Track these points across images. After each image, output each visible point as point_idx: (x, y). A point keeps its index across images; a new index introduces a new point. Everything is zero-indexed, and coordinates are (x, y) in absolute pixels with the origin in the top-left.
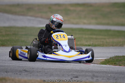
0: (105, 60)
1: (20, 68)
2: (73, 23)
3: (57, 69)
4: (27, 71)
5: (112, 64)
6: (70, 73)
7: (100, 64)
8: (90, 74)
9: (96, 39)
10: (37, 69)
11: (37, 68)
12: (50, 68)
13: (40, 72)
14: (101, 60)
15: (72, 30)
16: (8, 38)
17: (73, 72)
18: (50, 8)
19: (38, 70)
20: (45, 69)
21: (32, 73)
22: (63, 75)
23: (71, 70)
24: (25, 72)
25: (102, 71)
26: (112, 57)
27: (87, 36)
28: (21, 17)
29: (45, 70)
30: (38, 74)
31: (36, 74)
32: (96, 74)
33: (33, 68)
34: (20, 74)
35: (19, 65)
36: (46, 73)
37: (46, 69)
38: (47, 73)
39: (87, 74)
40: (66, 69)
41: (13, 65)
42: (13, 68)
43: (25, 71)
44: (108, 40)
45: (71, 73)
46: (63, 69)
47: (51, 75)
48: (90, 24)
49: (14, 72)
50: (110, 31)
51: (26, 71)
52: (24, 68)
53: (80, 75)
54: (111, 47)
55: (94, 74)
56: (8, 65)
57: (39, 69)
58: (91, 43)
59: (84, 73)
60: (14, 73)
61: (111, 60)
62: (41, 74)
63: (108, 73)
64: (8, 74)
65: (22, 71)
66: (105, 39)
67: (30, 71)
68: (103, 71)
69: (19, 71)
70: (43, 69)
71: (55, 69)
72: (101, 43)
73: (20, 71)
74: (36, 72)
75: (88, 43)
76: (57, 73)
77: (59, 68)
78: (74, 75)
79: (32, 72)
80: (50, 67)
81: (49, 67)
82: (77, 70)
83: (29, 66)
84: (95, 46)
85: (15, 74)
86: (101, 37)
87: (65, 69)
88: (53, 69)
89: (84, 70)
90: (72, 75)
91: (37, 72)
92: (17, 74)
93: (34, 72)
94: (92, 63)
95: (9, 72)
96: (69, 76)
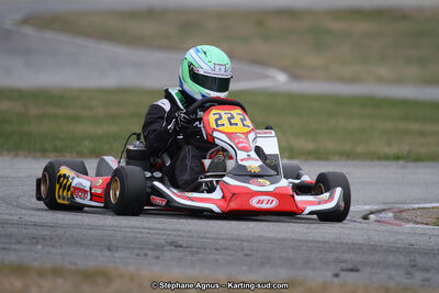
1: (157, 237)
2: (341, 79)
3: (284, 240)
4: (181, 246)
6: (332, 256)
7: (434, 224)
8: (401, 257)
9: (422, 134)
10: (217, 238)
11: (214, 236)
12: (261, 237)
13: (225, 249)
15: (339, 102)
16: (113, 129)
18: (260, 23)
19: (221, 242)
20: (242, 241)
21: (197, 253)
22: (306, 263)
23: (335, 243)
24: (172, 247)
27: (389, 125)
29: (245, 244)
30: (220, 257)
31: (211, 257)
32: (421, 260)
33: (202, 235)
34: (158, 258)
35: (152, 225)
36: (247, 255)
37: (248, 241)
38: (249, 252)
39: (391, 258)
40: (317, 242)
42: (129, 234)
45: (336, 255)
46: (307, 241)
47: (265, 261)
48: (399, 81)
49: (135, 248)
51: (177, 246)
52: (169, 235)
53: (365, 264)
55: (415, 260)
56: (116, 224)
57: (222, 239)
58: (405, 148)
59: (377, 257)
60: (136, 251)
62: (229, 258)
64: (117, 255)
65: (163, 246)
67: (191, 247)
69: (151, 247)
71: (278, 240)
73: (158, 247)
74: (214, 252)
75: (394, 150)
76: (284, 255)
77: (294, 236)
78: (346, 261)
79: (198, 248)
80: (260, 233)
81: (256, 234)
82: (353, 244)
84: (419, 159)
85: (138, 255)
87: (312, 241)
88: (270, 240)
89: (378, 244)
90: (336, 261)
91: (217, 250)
92: (146, 255)
93: (205, 249)
94: (408, 221)
95: (117, 247)
96: (326, 264)
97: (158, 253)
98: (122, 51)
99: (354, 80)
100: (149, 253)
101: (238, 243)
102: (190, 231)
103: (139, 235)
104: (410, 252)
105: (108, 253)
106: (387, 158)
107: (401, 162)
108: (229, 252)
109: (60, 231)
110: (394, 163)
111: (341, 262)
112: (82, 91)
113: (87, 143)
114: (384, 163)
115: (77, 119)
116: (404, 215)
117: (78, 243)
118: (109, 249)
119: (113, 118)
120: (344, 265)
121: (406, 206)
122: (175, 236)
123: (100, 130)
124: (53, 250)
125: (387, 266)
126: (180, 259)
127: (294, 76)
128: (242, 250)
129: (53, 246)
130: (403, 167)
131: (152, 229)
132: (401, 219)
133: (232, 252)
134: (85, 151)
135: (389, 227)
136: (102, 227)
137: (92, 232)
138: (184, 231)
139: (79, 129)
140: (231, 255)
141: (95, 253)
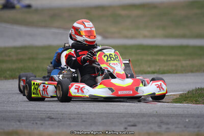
0: (181, 95)
2: (126, 37)
3: (102, 113)
4: (53, 118)
5: (192, 102)
6: (123, 120)
7: (171, 102)
9: (165, 61)
11: (69, 113)
12: (91, 112)
13: (74, 119)
14: (174, 95)
16: (21, 65)
17: (129, 117)
18: (87, 13)
19: (72, 115)
20: (82, 114)
21: (61, 121)
22: (112, 123)
25: (176, 113)
26: (191, 90)
27: (149, 58)
29: (83, 116)
30: (71, 123)
31: (68, 123)
32: (165, 120)
33: (63, 113)
34: (42, 124)
35: (39, 109)
36: (84, 121)
37: (85, 114)
39: (151, 119)
40: (117, 113)
41: (31, 109)
42: (29, 114)
43: (50, 118)
44: (184, 63)
45: (125, 119)
46: (112, 113)
47: (93, 123)
48: (154, 37)
49: (31, 121)
50: (187, 47)
52: (47, 114)
53: (139, 122)
54: (190, 74)
55: (162, 120)
56: (22, 109)
57: (72, 114)
58: (157, 68)
59: (145, 119)
60: (32, 122)
61: (190, 95)
62: (76, 123)
63: (186, 117)
64: (23, 124)
65: (44, 119)
66: (179, 61)
67: (58, 119)
68: (177, 115)
69: (39, 119)
70: (78, 113)
71: (98, 113)
72: (174, 68)
73: (42, 119)
74: (68, 120)
75: (152, 69)
76: (101, 120)
77: (106, 111)
78: (130, 122)
79: (61, 119)
81: (88, 111)
82: (134, 114)
83: (56, 110)
84: (164, 73)
85: (33, 123)
86: (172, 58)
87: (114, 113)
88: (95, 114)
89: (145, 113)
90: (126, 122)
91: (70, 119)
92: (36, 123)
93: (64, 119)
94: (159, 102)
95: (23, 120)
96: (121, 123)
97: (42, 122)
98: (24, 29)
99: (133, 37)
100: (38, 122)
101: (80, 115)
102: (57, 111)
103: (33, 114)
104: (160, 116)
105: (18, 123)
106: (149, 73)
107: (155, 75)
108: (75, 120)
110: (152, 75)
111: (128, 122)
114: (148, 75)
118: (19, 121)
119: (21, 60)
120: (129, 124)
122: (50, 114)
123: (14, 66)
125: (149, 123)
127: (105, 37)
128: (82, 119)
131: (40, 111)
133: (77, 120)
134: (8, 76)
136: (16, 111)
137: (11, 114)
138: (54, 111)
139: (4, 66)
140: (77, 122)
141: (13, 123)
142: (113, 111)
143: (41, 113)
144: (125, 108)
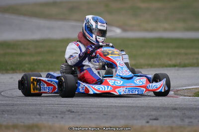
2: (146, 30)
3: (122, 106)
4: (73, 112)
6: (146, 113)
7: (193, 96)
8: (178, 113)
9: (186, 54)
10: (91, 107)
11: (89, 106)
12: (112, 106)
13: (94, 112)
14: (196, 89)
15: (146, 41)
16: (39, 58)
17: (151, 111)
18: (107, 6)
19: (92, 109)
20: (103, 108)
21: (81, 115)
22: (133, 117)
23: (146, 107)
24: (69, 113)
25: (198, 107)
27: (170, 51)
28: (60, 23)
29: (104, 109)
31: (88, 116)
32: (188, 113)
33: (83, 106)
34: (62, 118)
35: (59, 102)
36: (105, 115)
38: (106, 113)
39: (173, 113)
41: (51, 102)
42: (50, 107)
47: (114, 117)
48: (174, 30)
49: (51, 114)
51: (71, 112)
52: (67, 107)
53: (161, 116)
57: (93, 108)
58: (178, 61)
59: (167, 113)
62: (97, 116)
64: (43, 117)
65: (65, 112)
67: (78, 112)
69: (59, 113)
71: (119, 106)
72: (195, 61)
73: (63, 113)
74: (89, 114)
75: (173, 62)
76: (122, 114)
77: (127, 105)
78: (152, 115)
79: (82, 112)
80: (111, 104)
81: (109, 104)
82: (155, 107)
83: (76, 103)
85: (53, 117)
86: (193, 51)
89: (167, 106)
90: (147, 116)
91: (91, 113)
92: (57, 117)
93: (85, 113)
94: (181, 95)
95: (43, 114)
96: (143, 117)
97: (63, 116)
98: (42, 22)
99: (153, 30)
100: (58, 115)
101: (101, 109)
102: (77, 105)
103: (54, 108)
105: (38, 117)
106: (170, 66)
107: (177, 68)
108: (96, 114)
109: (16, 108)
110: (173, 68)
111: (149, 116)
112: (24, 41)
113: (27, 66)
114: (169, 68)
115: (22, 55)
116: (179, 92)
117: (24, 112)
118: (40, 115)
119: (39, 53)
120: (151, 117)
121: (180, 88)
122: (70, 107)
123: (33, 59)
124: (13, 117)
125: (171, 117)
126: (73, 118)
127: (124, 30)
128: (102, 112)
129: (12, 115)
130: (178, 70)
131: (60, 104)
132: (178, 95)
133: (98, 114)
134: (26, 69)
135: (172, 98)
136: (36, 105)
137: (31, 107)
138: (74, 105)
139: (23, 59)
141: (33, 117)
142: (134, 105)
143: (61, 107)
144: (147, 102)
